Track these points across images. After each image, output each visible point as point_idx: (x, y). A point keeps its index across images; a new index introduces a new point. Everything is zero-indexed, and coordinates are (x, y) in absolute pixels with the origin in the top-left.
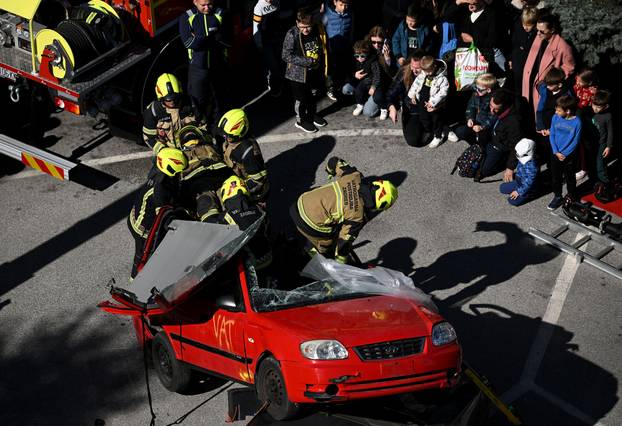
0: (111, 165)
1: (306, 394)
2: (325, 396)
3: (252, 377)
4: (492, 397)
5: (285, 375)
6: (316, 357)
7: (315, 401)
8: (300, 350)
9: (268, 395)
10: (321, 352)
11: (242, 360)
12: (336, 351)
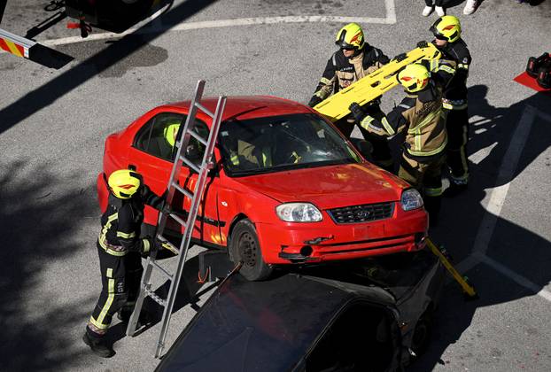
0: (66, 45)
1: (282, 255)
2: (300, 257)
3: (224, 239)
4: (449, 266)
5: (260, 237)
6: (291, 219)
7: (290, 262)
8: (276, 212)
9: (241, 256)
10: (296, 214)
11: (215, 223)
12: (310, 214)
